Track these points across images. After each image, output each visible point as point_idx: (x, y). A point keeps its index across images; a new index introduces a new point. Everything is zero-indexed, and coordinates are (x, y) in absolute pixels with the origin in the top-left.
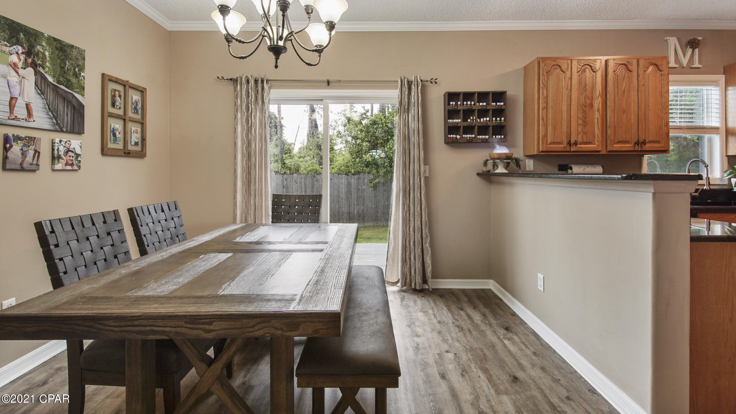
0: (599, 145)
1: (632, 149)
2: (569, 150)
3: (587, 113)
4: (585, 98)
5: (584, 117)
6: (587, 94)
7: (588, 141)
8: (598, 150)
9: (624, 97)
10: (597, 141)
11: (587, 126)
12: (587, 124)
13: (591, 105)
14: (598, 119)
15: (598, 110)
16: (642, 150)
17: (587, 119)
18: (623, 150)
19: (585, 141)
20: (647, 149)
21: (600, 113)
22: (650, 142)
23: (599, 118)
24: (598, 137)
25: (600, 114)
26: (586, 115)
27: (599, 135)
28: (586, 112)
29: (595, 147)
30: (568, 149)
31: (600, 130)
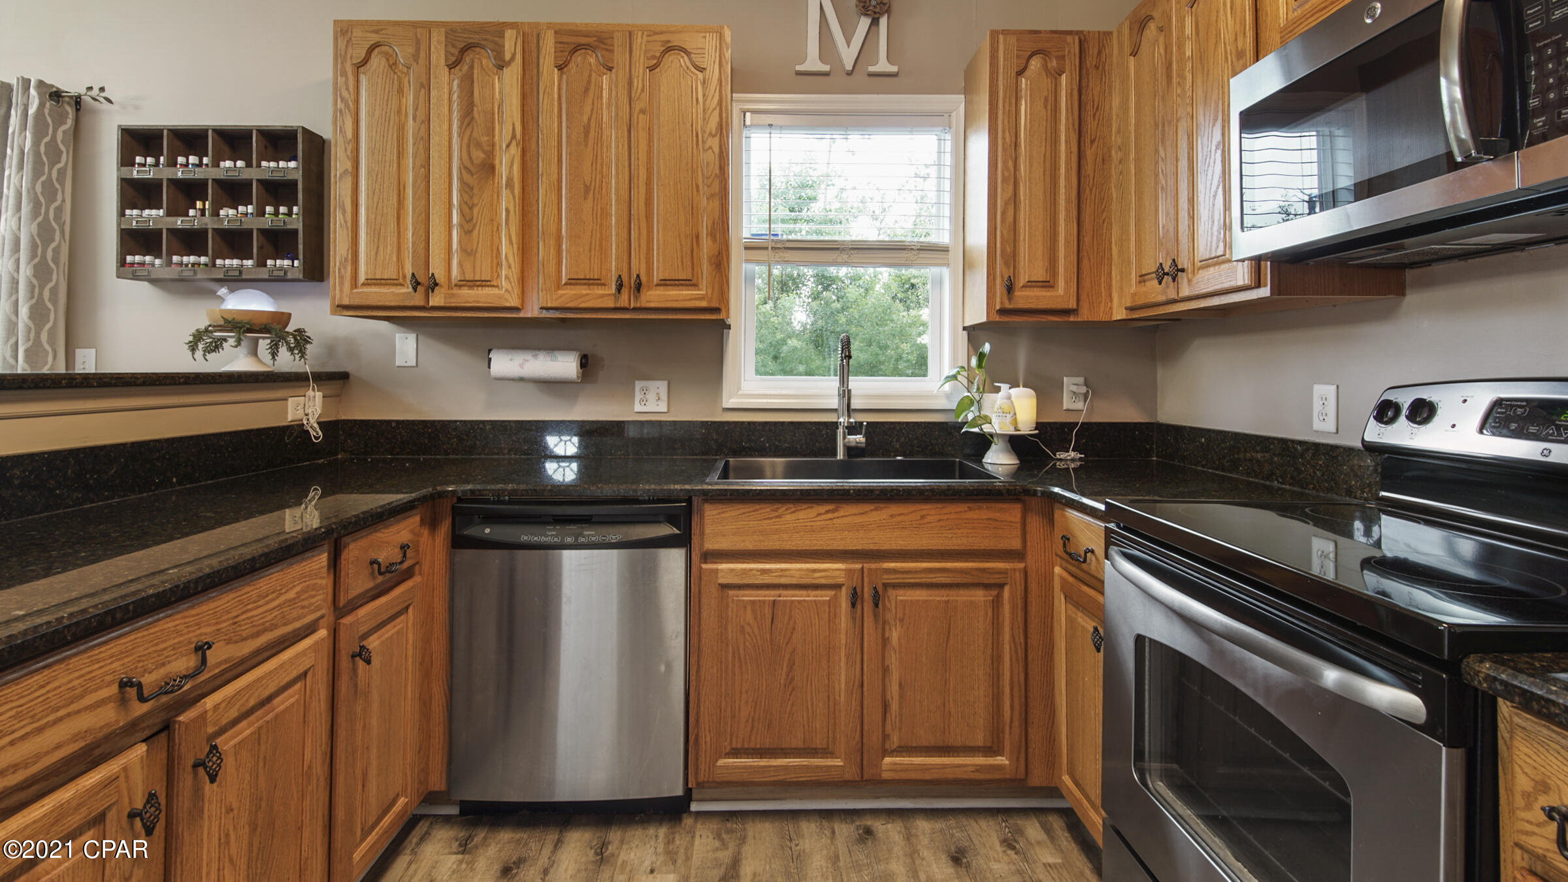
0: (510, 289)
1: (610, 304)
2: (421, 303)
3: (475, 191)
4: (469, 146)
5: (466, 203)
6: (475, 134)
7: (477, 278)
8: (508, 305)
9: (586, 145)
10: (507, 277)
11: (475, 233)
12: (475, 225)
13: (489, 168)
14: (507, 211)
15: (510, 184)
16: (638, 305)
17: (475, 211)
18: (583, 305)
19: (469, 277)
20: (652, 305)
21: (513, 193)
22: (665, 283)
23: (512, 209)
24: (510, 267)
25: (514, 197)
26: (471, 197)
27: (511, 260)
28: (472, 189)
29: (500, 297)
30: (418, 300)
31: (515, 246)
